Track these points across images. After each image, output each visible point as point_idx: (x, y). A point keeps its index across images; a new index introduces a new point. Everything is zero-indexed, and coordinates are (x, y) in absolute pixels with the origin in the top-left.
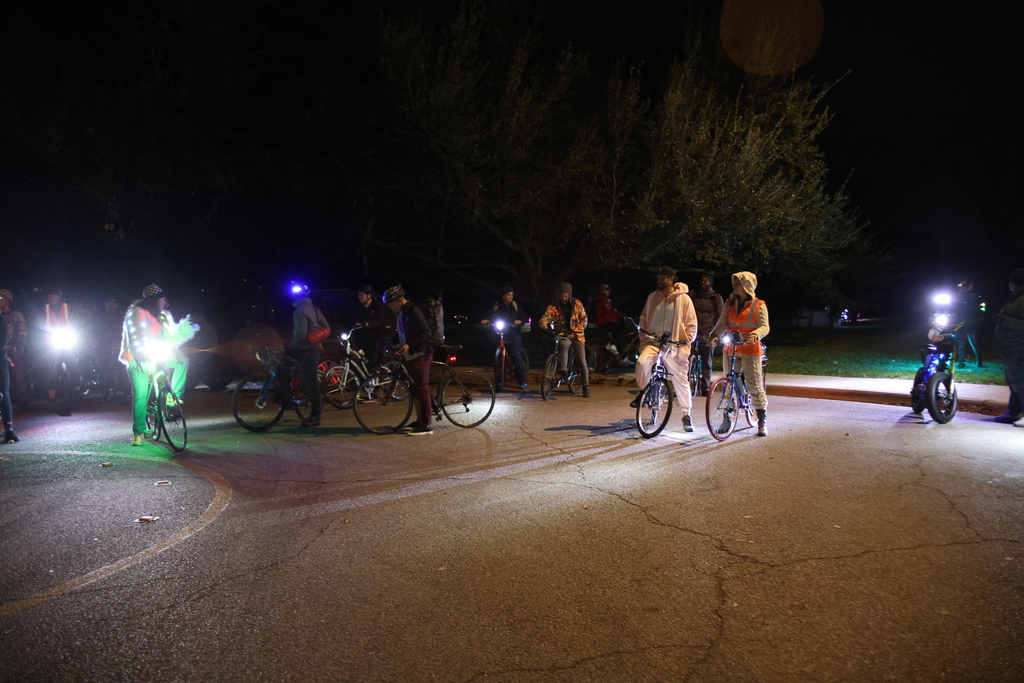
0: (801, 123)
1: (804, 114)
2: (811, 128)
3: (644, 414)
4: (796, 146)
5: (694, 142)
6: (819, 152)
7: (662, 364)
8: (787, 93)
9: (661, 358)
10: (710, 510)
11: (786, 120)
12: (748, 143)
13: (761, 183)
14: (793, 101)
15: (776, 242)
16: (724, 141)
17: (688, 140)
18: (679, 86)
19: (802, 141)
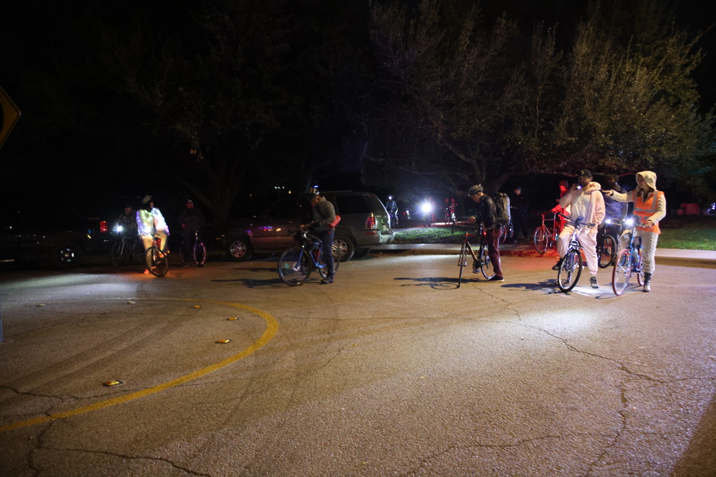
0: (678, 62)
1: (682, 55)
2: (686, 65)
3: (563, 275)
4: (675, 79)
5: (596, 80)
6: (694, 84)
8: (668, 40)
9: (576, 235)
10: (613, 342)
11: (666, 60)
12: (637, 78)
13: (648, 108)
14: (673, 46)
15: (659, 151)
16: (619, 78)
17: (592, 79)
18: (585, 40)
19: (679, 75)
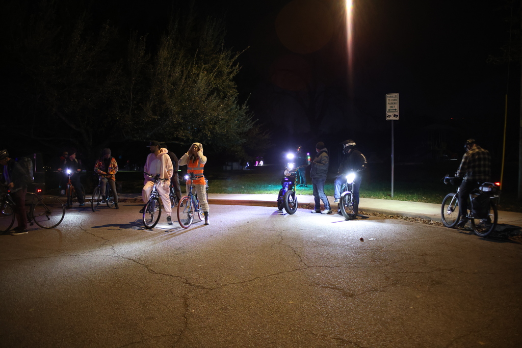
0: (226, 70)
1: (228, 66)
2: (231, 73)
3: (147, 217)
4: (223, 81)
5: (173, 77)
6: (235, 85)
7: (156, 190)
8: (220, 55)
9: (155, 187)
10: (180, 264)
11: (218, 68)
12: (200, 78)
13: (206, 99)
14: (222, 59)
15: (214, 128)
16: (188, 77)
17: (170, 76)
18: (166, 48)
19: (226, 79)
